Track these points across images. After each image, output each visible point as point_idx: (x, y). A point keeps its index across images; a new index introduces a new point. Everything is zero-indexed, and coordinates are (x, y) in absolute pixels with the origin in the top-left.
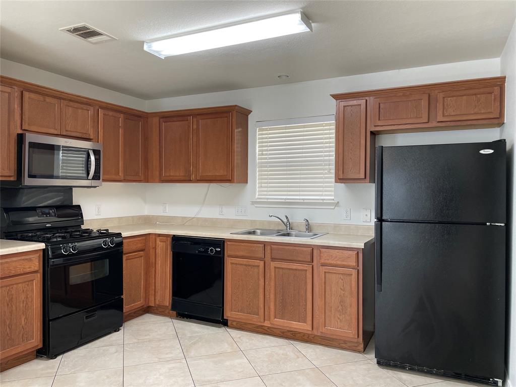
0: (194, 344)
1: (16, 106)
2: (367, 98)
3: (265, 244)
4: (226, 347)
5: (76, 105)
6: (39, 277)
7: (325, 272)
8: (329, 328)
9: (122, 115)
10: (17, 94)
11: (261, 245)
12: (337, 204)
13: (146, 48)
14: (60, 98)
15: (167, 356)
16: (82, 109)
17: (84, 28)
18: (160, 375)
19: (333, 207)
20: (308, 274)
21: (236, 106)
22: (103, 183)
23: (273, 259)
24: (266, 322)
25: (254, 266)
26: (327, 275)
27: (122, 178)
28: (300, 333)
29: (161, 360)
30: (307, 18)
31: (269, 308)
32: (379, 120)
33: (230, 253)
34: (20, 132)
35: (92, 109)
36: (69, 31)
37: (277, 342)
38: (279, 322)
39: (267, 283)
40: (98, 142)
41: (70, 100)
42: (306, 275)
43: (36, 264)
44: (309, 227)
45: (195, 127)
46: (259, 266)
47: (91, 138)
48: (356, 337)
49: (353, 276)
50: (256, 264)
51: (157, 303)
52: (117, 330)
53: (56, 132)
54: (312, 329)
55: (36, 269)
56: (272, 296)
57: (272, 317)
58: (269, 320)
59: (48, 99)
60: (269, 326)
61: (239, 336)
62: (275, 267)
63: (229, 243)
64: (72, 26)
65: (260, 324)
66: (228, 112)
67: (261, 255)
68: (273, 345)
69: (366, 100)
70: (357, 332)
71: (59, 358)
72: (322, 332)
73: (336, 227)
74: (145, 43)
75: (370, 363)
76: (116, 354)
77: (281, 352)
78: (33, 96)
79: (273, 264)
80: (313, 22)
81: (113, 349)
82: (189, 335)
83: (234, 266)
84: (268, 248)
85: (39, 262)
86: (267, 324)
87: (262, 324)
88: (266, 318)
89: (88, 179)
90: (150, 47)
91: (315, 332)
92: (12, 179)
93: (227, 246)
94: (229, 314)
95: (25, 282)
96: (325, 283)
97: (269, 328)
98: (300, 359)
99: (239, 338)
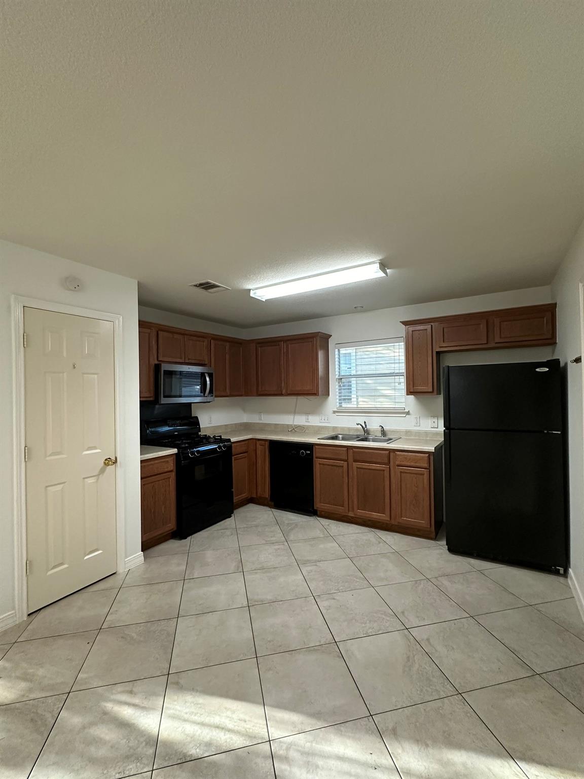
0: (292, 529)
1: (154, 343)
2: (432, 324)
3: (348, 448)
4: (318, 533)
5: (195, 338)
6: (173, 475)
7: (401, 472)
8: (405, 518)
9: (228, 344)
10: (154, 334)
11: (344, 449)
12: (408, 413)
13: (252, 294)
14: (184, 334)
15: (272, 539)
16: (199, 341)
17: (208, 283)
18: (269, 554)
19: (405, 415)
20: (385, 474)
21: (319, 332)
22: (216, 398)
23: (355, 461)
24: (350, 513)
25: (338, 466)
26: (402, 474)
27: (229, 394)
28: (379, 522)
29: (268, 542)
30: (383, 266)
31: (353, 502)
32: (444, 342)
33: (318, 455)
34: (156, 362)
35: (206, 340)
36: (196, 286)
37: (360, 529)
38: (361, 512)
39: (350, 480)
40: (211, 366)
41: (191, 335)
42: (384, 474)
43: (171, 466)
44: (384, 433)
45: (285, 350)
46: (343, 467)
47: (206, 363)
48: (429, 527)
49: (425, 475)
50: (341, 465)
51: (259, 495)
52: (230, 517)
53: (181, 361)
54: (390, 519)
55: (172, 468)
56: (355, 492)
57: (355, 508)
58: (353, 510)
59: (176, 336)
60: (353, 516)
61: (327, 524)
62: (357, 468)
63: (317, 447)
64: (198, 283)
65: (345, 514)
66: (313, 337)
67: (345, 457)
68: (357, 532)
69: (432, 326)
70: (429, 522)
71: (189, 538)
72: (399, 523)
73: (408, 433)
74: (251, 291)
75: (442, 549)
76: (232, 536)
77: (365, 538)
78: (166, 334)
79: (355, 465)
80: (388, 269)
81: (228, 532)
82: (286, 522)
83: (322, 466)
84: (351, 452)
85: (173, 464)
86: (351, 514)
87: (347, 514)
88: (350, 509)
89: (204, 397)
90: (255, 293)
91: (393, 522)
92: (151, 399)
93: (315, 449)
94: (318, 505)
95: (164, 479)
96: (401, 481)
97: (352, 517)
98: (381, 544)
99: (328, 525)
